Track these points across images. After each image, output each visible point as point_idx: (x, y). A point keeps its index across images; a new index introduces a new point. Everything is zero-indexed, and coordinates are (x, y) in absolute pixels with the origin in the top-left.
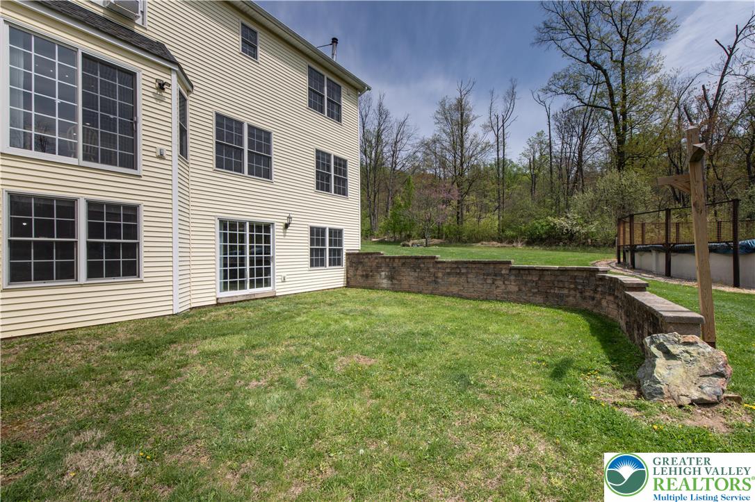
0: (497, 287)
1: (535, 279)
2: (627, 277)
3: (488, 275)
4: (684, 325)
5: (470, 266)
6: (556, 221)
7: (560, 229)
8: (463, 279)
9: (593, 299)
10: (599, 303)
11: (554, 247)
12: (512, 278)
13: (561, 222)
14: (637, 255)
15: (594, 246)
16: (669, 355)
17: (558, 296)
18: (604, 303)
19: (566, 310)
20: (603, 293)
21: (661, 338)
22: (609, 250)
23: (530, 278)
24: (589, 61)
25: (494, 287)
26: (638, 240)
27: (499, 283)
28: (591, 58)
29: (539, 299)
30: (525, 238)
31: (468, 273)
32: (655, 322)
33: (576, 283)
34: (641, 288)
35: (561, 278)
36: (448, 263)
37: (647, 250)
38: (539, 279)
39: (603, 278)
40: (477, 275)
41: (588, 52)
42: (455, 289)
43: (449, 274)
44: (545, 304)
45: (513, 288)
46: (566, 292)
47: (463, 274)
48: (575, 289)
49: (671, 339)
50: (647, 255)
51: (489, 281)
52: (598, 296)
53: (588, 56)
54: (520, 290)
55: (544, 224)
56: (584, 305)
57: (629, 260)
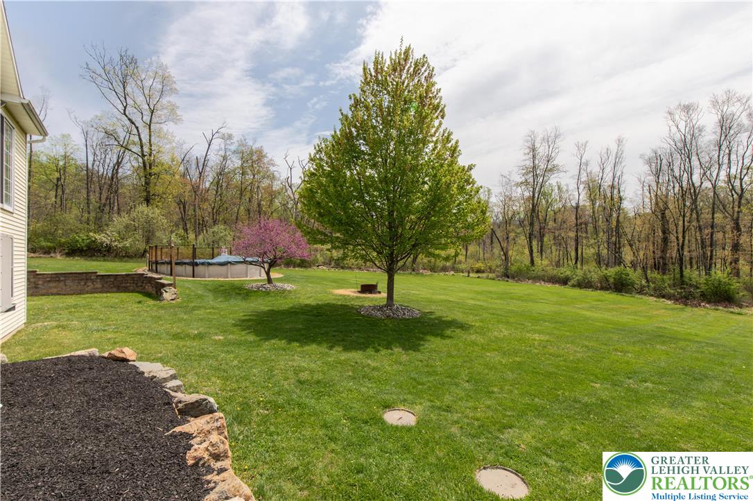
0: (88, 286)
1: (112, 280)
2: (156, 276)
3: (81, 280)
4: (170, 285)
5: (68, 275)
6: (97, 237)
7: (100, 243)
8: (61, 284)
9: (141, 286)
10: (145, 288)
11: (94, 258)
12: (98, 280)
13: (100, 238)
14: (158, 266)
15: (128, 257)
16: (166, 292)
17: (125, 287)
18: (147, 287)
19: (129, 292)
20: (146, 283)
21: (165, 288)
22: (139, 260)
23: (109, 280)
24: (125, 114)
25: (86, 286)
26: (159, 259)
27: (89, 284)
28: (127, 113)
29: (114, 289)
30: (64, 250)
31: (65, 280)
32: (163, 285)
33: (134, 280)
34: (160, 279)
35: (126, 278)
36: (49, 274)
37: (163, 263)
38: (115, 280)
39: (146, 277)
40: (73, 280)
41: (125, 107)
42: (55, 291)
43: (49, 281)
44: (117, 292)
45: (99, 285)
46: (128, 285)
47: (62, 281)
48: (133, 283)
49: (167, 289)
50: (163, 266)
51: (82, 283)
52: (144, 285)
53: (125, 110)
54: (103, 286)
55: (85, 238)
56: (137, 289)
57: (154, 268)
